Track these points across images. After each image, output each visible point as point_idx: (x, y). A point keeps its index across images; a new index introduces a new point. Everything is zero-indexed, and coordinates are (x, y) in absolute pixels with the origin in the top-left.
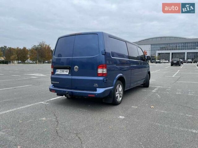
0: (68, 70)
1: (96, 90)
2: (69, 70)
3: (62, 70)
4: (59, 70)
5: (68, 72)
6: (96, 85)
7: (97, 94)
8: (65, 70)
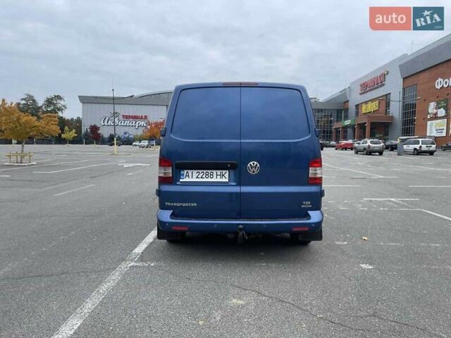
0: (224, 172)
1: (308, 216)
2: (228, 171)
3: (205, 171)
4: (195, 172)
5: (227, 175)
6: (307, 204)
7: (313, 223)
8: (215, 172)
